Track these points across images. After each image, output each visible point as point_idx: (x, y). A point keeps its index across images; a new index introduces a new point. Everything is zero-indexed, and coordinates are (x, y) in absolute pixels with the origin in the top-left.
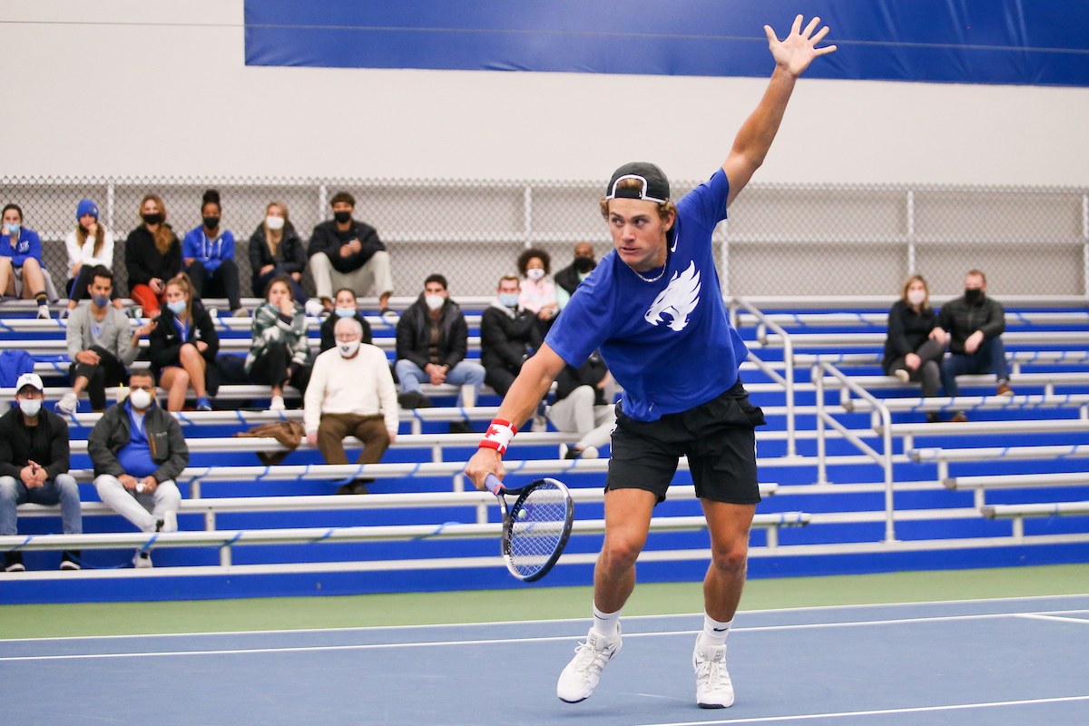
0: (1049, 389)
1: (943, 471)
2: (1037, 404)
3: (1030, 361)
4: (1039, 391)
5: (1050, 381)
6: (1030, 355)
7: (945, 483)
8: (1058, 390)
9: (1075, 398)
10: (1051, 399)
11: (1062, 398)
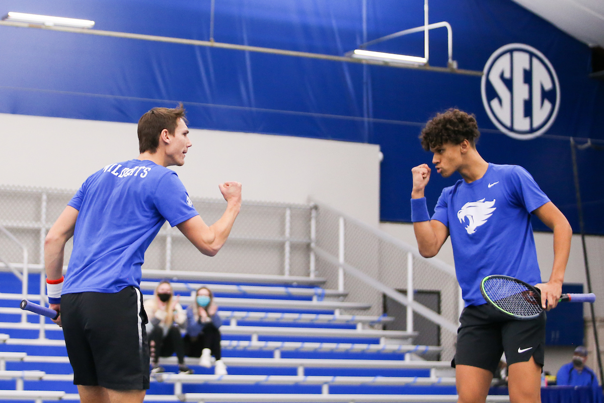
0: (255, 338)
1: (178, 389)
2: (245, 347)
3: (243, 318)
4: (248, 338)
5: (255, 332)
6: (243, 314)
7: (178, 397)
8: (261, 339)
9: (272, 345)
10: (255, 344)
11: (262, 344)
